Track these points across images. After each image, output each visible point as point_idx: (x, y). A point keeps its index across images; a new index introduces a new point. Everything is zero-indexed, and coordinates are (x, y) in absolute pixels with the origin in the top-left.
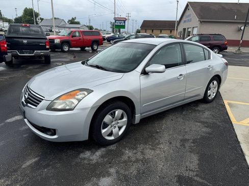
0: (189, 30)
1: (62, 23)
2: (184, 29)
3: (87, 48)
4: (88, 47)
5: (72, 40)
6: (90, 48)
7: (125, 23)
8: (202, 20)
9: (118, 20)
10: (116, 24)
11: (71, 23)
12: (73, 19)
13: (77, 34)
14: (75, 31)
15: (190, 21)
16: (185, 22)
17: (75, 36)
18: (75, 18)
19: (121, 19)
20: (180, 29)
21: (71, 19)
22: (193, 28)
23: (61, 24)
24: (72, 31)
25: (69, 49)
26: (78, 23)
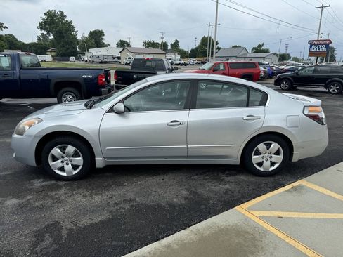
1: (244, 52)
10: (312, 50)
11: (256, 52)
12: (260, 46)
13: (221, 67)
18: (263, 44)
19: (321, 42)
21: (256, 46)
23: (242, 53)
26: (267, 51)
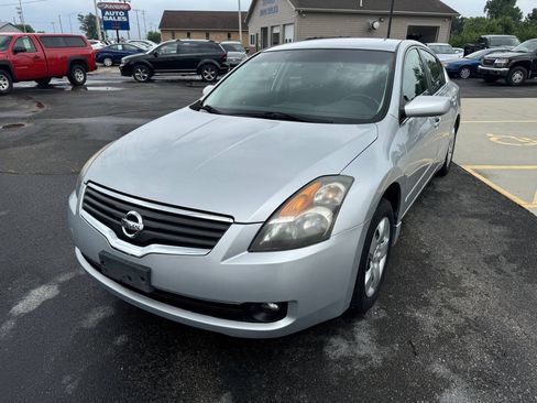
0: (276, 31)
2: (264, 30)
3: (53, 81)
4: (61, 77)
5: (15, 62)
6: (65, 80)
7: (126, 15)
8: (302, 9)
9: (109, 10)
10: (106, 19)
13: (27, 45)
14: (20, 37)
15: (274, 10)
16: (263, 13)
17: (25, 50)
19: (116, 7)
20: (254, 29)
22: (284, 25)
24: (11, 37)
25: (11, 85)
